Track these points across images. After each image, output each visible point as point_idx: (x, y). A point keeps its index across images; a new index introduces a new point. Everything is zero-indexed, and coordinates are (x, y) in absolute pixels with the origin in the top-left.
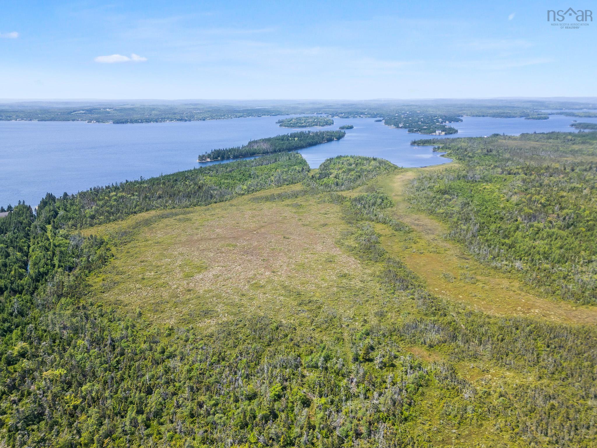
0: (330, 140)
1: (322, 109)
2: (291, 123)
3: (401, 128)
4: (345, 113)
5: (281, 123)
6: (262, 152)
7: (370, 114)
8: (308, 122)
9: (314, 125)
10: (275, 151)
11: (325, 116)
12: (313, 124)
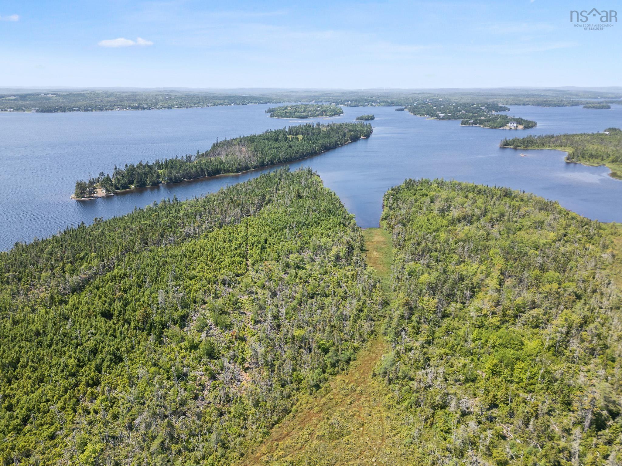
0: (355, 139)
1: (321, 96)
2: (286, 112)
3: (443, 119)
4: (352, 101)
5: (273, 113)
6: (234, 168)
7: (383, 102)
8: (310, 111)
9: (318, 115)
10: (262, 166)
11: (328, 104)
12: (317, 113)
